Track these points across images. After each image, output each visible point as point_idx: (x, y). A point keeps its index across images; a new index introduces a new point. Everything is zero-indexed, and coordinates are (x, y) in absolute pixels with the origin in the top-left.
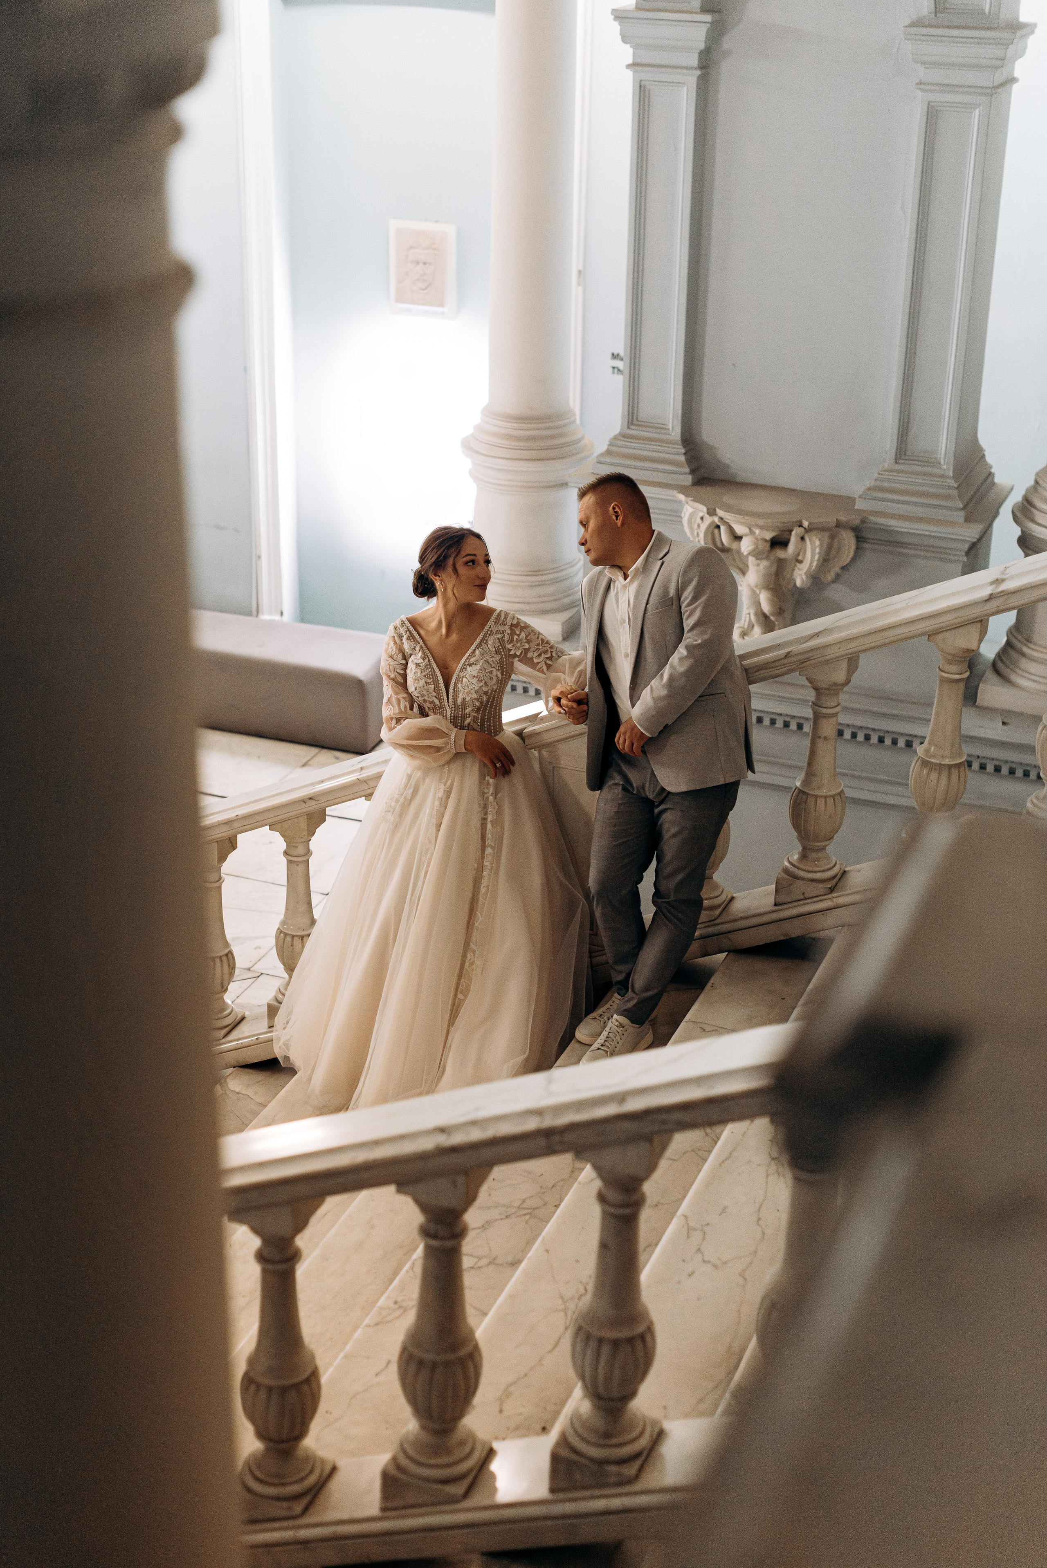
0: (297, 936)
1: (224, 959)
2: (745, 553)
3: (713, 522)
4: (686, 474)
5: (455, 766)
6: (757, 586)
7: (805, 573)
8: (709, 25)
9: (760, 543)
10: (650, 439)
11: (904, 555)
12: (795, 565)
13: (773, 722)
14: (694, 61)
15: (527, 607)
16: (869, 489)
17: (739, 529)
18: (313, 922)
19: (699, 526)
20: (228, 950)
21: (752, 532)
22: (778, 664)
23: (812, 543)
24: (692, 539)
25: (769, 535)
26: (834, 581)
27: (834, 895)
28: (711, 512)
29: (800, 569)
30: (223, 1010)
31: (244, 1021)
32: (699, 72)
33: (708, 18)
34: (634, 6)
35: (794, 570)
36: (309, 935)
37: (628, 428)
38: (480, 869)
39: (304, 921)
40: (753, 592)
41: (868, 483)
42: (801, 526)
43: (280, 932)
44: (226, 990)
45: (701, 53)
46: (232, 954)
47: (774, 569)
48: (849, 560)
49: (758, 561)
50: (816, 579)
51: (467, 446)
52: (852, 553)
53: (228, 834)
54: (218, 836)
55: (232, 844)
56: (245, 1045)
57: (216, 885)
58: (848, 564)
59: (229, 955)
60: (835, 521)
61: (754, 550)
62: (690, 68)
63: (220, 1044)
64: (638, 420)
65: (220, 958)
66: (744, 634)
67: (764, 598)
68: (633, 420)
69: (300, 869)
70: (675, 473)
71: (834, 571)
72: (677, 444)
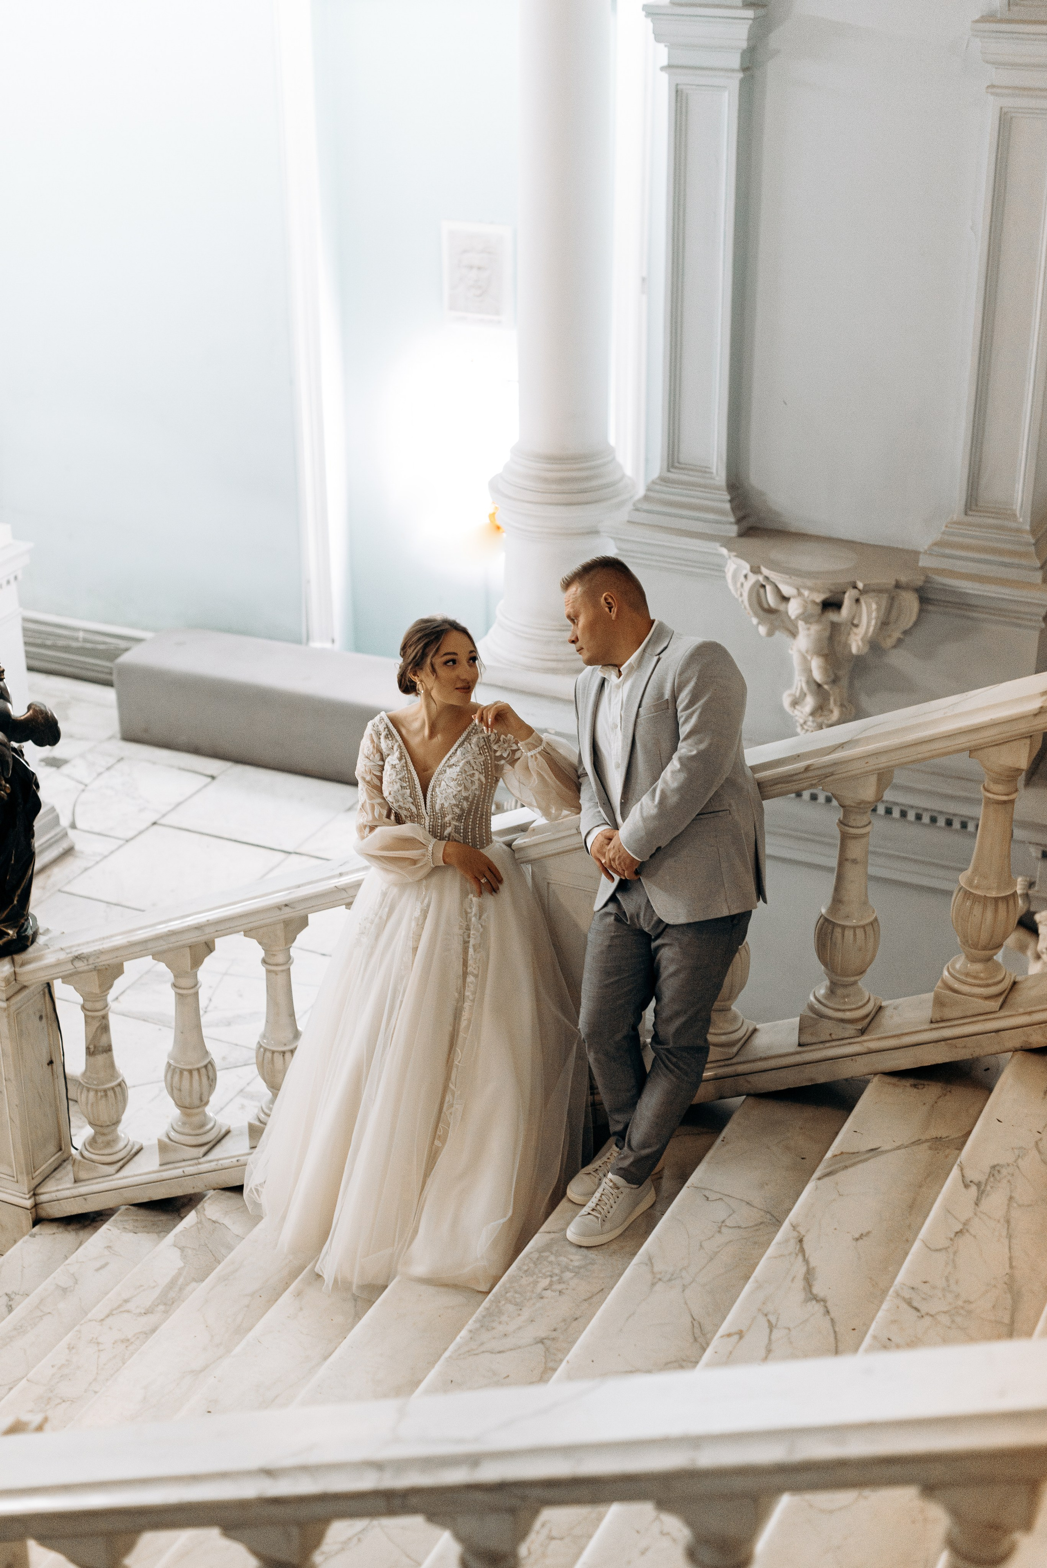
1: (203, 1071)
2: (793, 616)
3: (758, 581)
4: (731, 523)
5: (434, 880)
6: (807, 652)
7: (862, 639)
8: (750, 22)
9: (810, 606)
10: (687, 483)
11: (972, 619)
12: (851, 630)
14: (735, 61)
15: (560, 665)
16: (936, 544)
17: (786, 590)
18: (297, 1035)
19: (742, 585)
20: (207, 1061)
21: (800, 594)
22: (795, 778)
23: (868, 607)
25: (819, 598)
26: (894, 647)
27: (865, 1038)
28: (756, 570)
29: (856, 634)
30: (203, 1125)
31: (228, 1136)
32: (740, 75)
33: (750, 13)
35: (849, 634)
36: (292, 1052)
37: (669, 471)
38: (462, 998)
39: (289, 1034)
40: (804, 657)
41: (936, 536)
42: (855, 587)
43: (260, 1046)
44: (207, 1103)
45: (744, 54)
46: (212, 1065)
47: (827, 634)
48: (911, 624)
49: (808, 626)
50: (874, 646)
51: (494, 487)
52: (914, 618)
53: (203, 938)
54: (190, 941)
55: (209, 947)
56: (226, 1166)
57: (192, 991)
58: (911, 628)
59: (209, 1067)
60: (894, 583)
61: (803, 613)
62: (733, 70)
63: (199, 1164)
64: (679, 463)
65: (198, 1070)
66: (795, 703)
67: (816, 665)
68: (673, 462)
69: (280, 979)
70: (717, 522)
71: (897, 635)
72: (723, 491)
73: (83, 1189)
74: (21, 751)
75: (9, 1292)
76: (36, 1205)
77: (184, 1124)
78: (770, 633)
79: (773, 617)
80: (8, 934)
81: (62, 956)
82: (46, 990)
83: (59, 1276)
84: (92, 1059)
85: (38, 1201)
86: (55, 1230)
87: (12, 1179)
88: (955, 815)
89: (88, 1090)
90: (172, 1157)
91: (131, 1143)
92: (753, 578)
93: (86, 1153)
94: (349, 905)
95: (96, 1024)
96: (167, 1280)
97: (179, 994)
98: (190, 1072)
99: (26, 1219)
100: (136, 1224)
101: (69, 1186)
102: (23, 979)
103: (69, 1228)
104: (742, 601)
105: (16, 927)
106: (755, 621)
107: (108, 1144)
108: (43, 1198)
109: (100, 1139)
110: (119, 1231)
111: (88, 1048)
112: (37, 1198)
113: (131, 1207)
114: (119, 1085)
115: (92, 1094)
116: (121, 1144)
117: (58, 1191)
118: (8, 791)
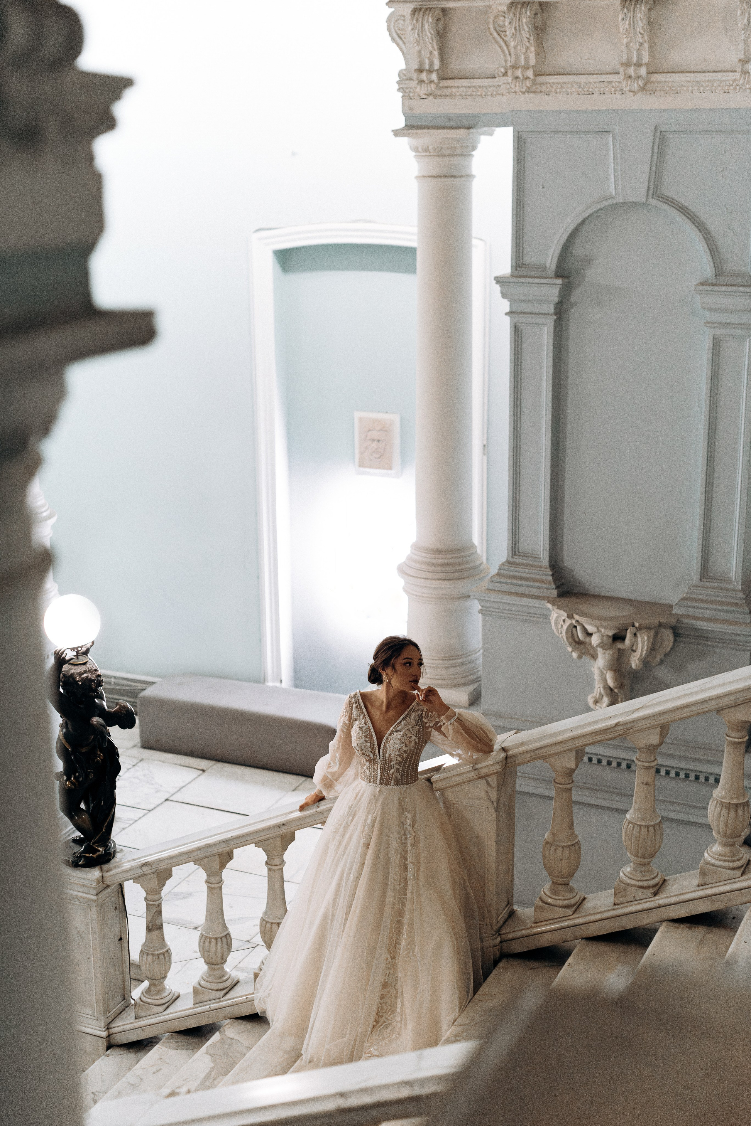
0: (275, 923)
1: (224, 939)
2: (595, 645)
3: (572, 623)
4: (553, 589)
6: (604, 668)
7: (638, 660)
8: (560, 286)
9: (605, 638)
10: (527, 565)
11: (707, 646)
12: (631, 653)
13: (619, 764)
14: (551, 309)
15: (444, 682)
16: (683, 599)
17: (590, 629)
19: (562, 626)
20: (227, 933)
21: (599, 631)
22: (609, 731)
23: (642, 639)
24: (557, 634)
25: (611, 633)
26: (659, 664)
27: (655, 898)
28: (570, 617)
29: (634, 656)
30: (223, 976)
31: (239, 984)
32: (555, 317)
33: (560, 281)
34: (509, 274)
35: (630, 657)
37: (512, 558)
39: (280, 911)
40: (602, 672)
41: (682, 595)
42: (633, 626)
43: (263, 920)
44: (225, 961)
45: (556, 304)
46: (230, 936)
47: (616, 656)
48: (669, 650)
49: (604, 651)
50: (645, 663)
51: (401, 570)
52: (671, 645)
53: (227, 849)
54: (219, 851)
55: (230, 856)
56: (237, 1002)
57: (218, 885)
58: (669, 652)
59: (228, 936)
60: (657, 622)
61: (601, 643)
62: (549, 314)
63: (220, 1002)
64: (519, 552)
65: (221, 938)
66: (596, 702)
67: (609, 677)
68: (515, 552)
69: (277, 874)
70: (545, 589)
71: (659, 657)
72: (546, 568)
73: (142, 1023)
74: (109, 733)
75: (94, 1091)
76: (109, 1036)
77: (210, 975)
78: (580, 657)
79: (581, 646)
80: (99, 851)
81: (134, 864)
82: (120, 889)
83: (130, 1077)
84: (150, 934)
85: (111, 1033)
86: (122, 1052)
87: (93, 1018)
88: (701, 772)
89: (147, 954)
90: (202, 998)
91: (173, 992)
92: (568, 622)
93: (144, 999)
94: (323, 823)
95: (154, 910)
96: (204, 1074)
97: (210, 887)
98: (216, 939)
99: (103, 1044)
100: (178, 1044)
101: (131, 1021)
102: (108, 881)
103: (132, 1050)
104: (562, 637)
105: (103, 846)
106: (570, 649)
107: (159, 992)
108: (114, 1030)
109: (153, 989)
110: (166, 1049)
111: (148, 927)
112: (110, 1030)
113: (174, 1034)
114: (167, 951)
115: (150, 957)
116: (166, 993)
117: (124, 1025)
118: (102, 758)
